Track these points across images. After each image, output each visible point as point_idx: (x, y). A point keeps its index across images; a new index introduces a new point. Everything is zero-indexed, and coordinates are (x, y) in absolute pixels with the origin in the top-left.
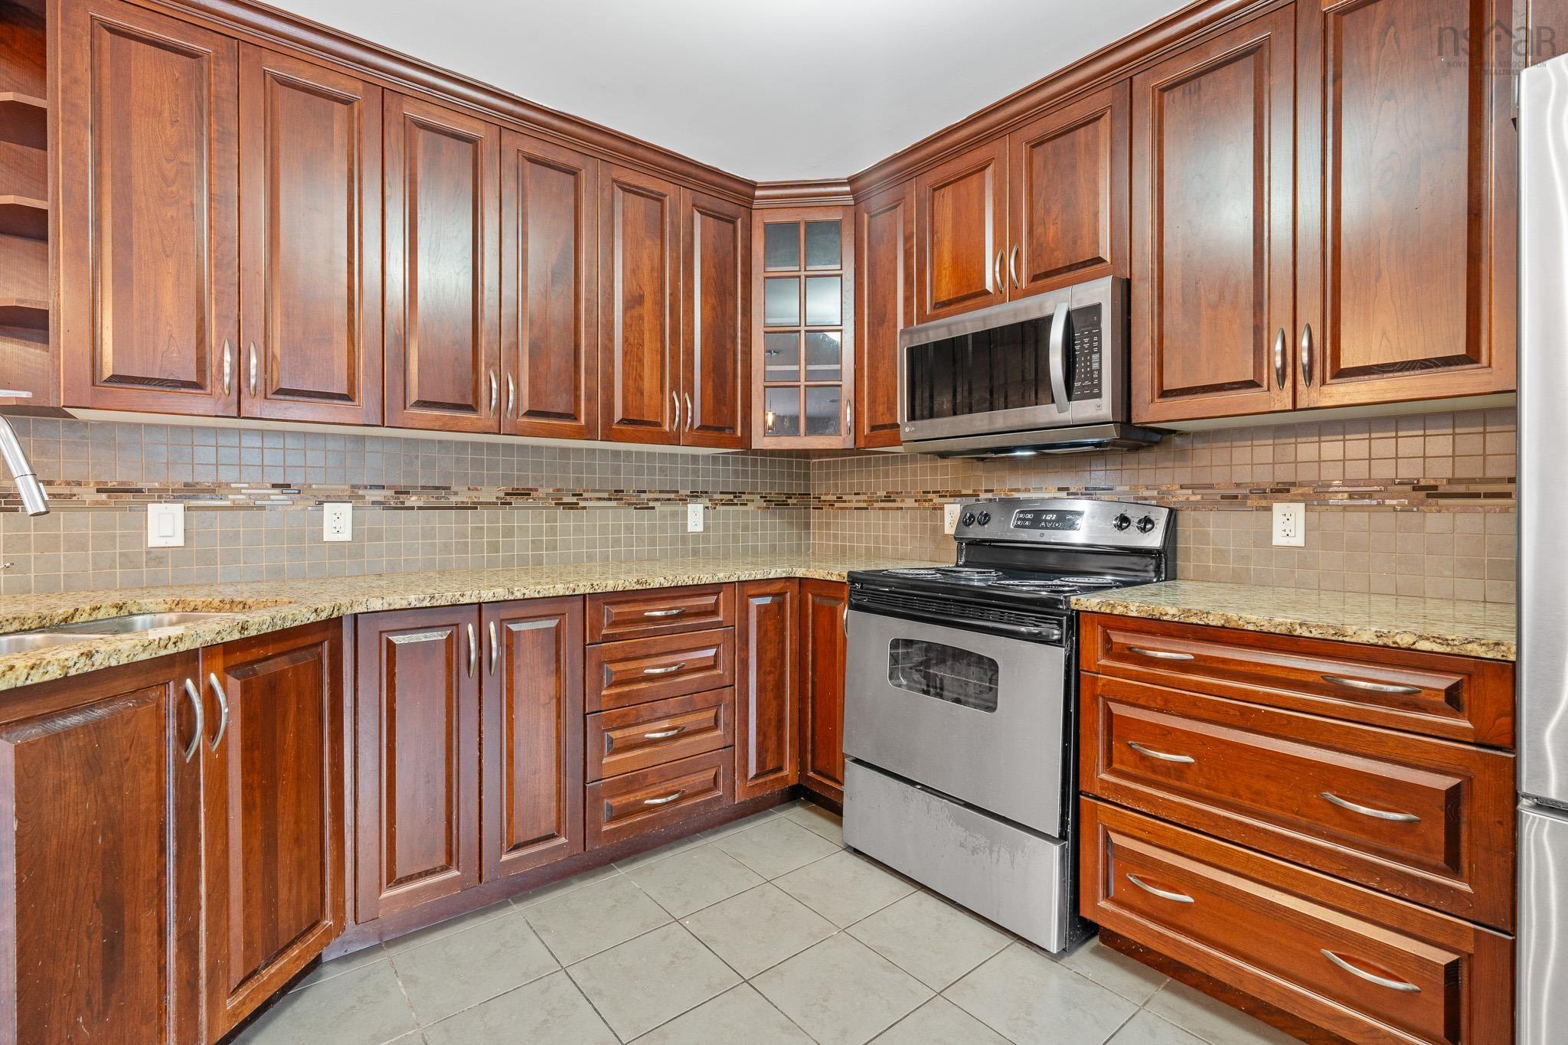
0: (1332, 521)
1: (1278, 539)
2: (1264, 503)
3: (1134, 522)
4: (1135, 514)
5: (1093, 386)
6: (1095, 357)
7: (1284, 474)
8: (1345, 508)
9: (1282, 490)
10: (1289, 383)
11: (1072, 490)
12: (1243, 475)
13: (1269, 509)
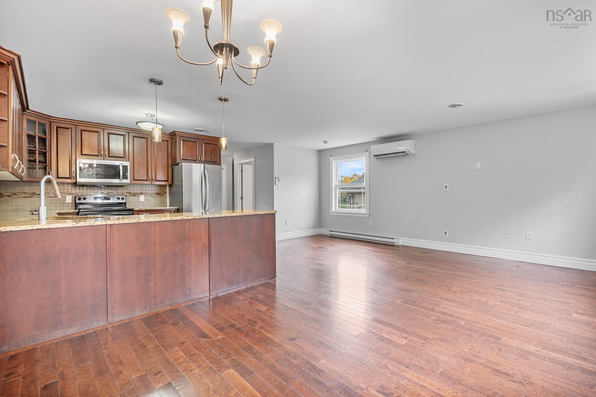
0: (147, 198)
1: (141, 200)
2: (138, 195)
3: (121, 199)
4: (121, 197)
5: (126, 178)
6: (127, 173)
7: (141, 191)
8: (149, 196)
9: (141, 194)
10: (151, 181)
11: (104, 193)
12: (136, 191)
13: (139, 196)
